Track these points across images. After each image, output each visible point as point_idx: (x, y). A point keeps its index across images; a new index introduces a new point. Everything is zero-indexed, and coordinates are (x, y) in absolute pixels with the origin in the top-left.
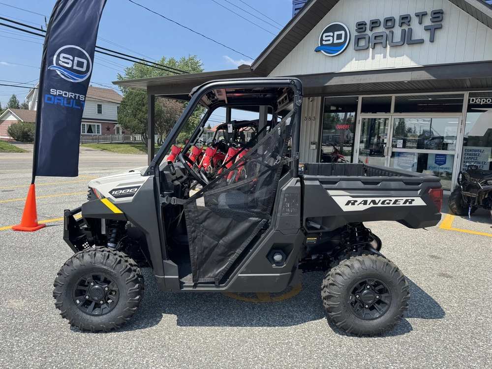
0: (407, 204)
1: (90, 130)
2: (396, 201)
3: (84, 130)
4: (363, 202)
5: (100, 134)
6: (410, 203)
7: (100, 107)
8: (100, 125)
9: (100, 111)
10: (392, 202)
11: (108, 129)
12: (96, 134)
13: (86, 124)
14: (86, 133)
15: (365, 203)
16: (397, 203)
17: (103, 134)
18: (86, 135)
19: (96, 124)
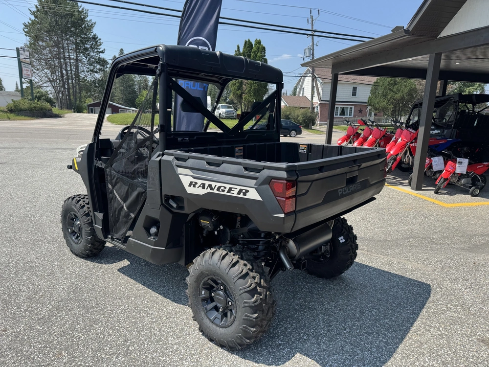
0: (241, 195)
1: (343, 113)
2: (230, 189)
3: (337, 113)
4: (201, 186)
5: (352, 116)
6: (245, 194)
7: (355, 89)
8: (353, 107)
9: (354, 94)
10: (227, 190)
11: (360, 111)
12: (348, 116)
13: (339, 106)
14: (338, 116)
15: (203, 186)
16: (231, 192)
17: (355, 116)
18: (338, 117)
19: (349, 107)
